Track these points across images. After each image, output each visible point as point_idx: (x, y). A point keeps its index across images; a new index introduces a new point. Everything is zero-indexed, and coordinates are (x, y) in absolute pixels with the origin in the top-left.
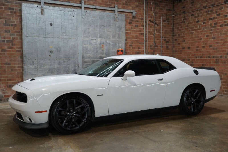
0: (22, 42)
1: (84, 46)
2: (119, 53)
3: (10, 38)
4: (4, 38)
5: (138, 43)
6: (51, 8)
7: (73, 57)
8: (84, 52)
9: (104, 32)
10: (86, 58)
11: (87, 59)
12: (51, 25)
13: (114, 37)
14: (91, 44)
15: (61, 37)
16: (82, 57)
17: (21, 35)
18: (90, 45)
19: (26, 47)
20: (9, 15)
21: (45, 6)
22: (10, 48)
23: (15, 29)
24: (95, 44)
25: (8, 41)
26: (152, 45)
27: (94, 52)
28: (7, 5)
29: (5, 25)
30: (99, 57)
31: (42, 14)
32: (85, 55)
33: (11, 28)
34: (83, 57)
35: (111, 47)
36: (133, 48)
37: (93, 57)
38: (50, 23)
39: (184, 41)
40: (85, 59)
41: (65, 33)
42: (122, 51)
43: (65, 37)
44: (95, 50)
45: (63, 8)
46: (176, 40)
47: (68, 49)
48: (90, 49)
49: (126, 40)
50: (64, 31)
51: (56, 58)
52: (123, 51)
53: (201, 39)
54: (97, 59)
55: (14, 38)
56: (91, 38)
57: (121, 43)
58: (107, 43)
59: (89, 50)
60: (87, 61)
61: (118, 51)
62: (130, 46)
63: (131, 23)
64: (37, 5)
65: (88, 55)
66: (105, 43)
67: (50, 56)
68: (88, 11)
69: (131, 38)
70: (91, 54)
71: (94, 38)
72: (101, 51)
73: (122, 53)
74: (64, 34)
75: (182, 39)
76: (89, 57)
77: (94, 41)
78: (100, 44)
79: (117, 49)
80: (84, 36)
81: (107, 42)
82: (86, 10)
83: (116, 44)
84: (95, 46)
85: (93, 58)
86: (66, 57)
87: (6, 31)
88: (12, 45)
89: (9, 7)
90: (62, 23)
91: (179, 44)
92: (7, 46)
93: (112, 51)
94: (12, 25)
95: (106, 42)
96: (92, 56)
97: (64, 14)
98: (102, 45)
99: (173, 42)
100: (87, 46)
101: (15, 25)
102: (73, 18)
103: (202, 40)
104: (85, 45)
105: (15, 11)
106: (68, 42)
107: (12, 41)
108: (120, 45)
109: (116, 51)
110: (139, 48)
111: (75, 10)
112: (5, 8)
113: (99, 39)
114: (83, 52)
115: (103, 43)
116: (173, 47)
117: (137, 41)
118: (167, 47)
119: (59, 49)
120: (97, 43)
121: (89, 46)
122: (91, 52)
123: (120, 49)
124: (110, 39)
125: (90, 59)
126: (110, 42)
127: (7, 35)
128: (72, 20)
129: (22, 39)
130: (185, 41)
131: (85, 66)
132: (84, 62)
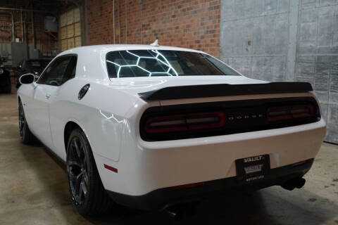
1: (302, 25)
4: (208, 28)
8: (301, 38)
10: (303, 53)
11: (305, 55)
15: (263, 14)
25: (211, 32)
27: (322, 36)
30: (334, 48)
32: (303, 45)
34: (298, 51)
37: (319, 51)
40: (302, 55)
41: (270, 4)
43: (270, 12)
48: (314, 31)
50: (268, 1)
51: (255, 53)
55: (215, 26)
56: (317, 5)
59: (311, 33)
60: (305, 58)
65: (308, 45)
67: (247, 50)
71: (325, 3)
74: (269, 7)
76: (310, 50)
77: (326, 10)
84: (327, 21)
86: (268, 52)
87: (210, 18)
88: (214, 36)
92: (209, 39)
96: (318, 47)
100: (308, 24)
106: (273, 21)
107: (214, 31)
114: (299, 39)
121: (311, 24)
122: (315, 39)
125: (311, 55)
127: (210, 23)
131: (300, 70)
132: (298, 61)
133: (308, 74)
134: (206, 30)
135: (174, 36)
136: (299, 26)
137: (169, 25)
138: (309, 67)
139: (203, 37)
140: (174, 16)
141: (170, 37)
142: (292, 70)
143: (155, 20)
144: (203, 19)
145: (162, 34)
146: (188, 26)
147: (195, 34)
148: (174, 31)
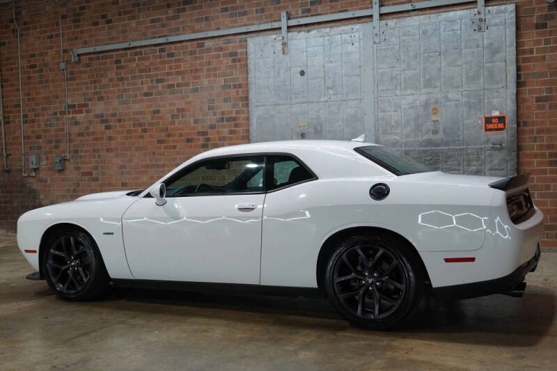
0: (248, 119)
1: (381, 115)
2: (491, 126)
3: (232, 112)
4: (223, 113)
6: (303, 34)
9: (439, 70)
12: (302, 73)
13: (472, 79)
14: (400, 107)
17: (247, 105)
18: (395, 111)
19: (255, 127)
20: (231, 67)
21: (290, 34)
22: (232, 132)
23: (240, 95)
24: (412, 107)
25: (228, 120)
27: (408, 128)
28: (227, 48)
29: (224, 87)
30: (424, 141)
31: (284, 53)
32: (384, 138)
33: (233, 92)
35: (463, 110)
36: (551, 107)
37: (406, 144)
38: (299, 69)
41: (333, 87)
42: (501, 119)
43: (333, 98)
44: (413, 124)
45: (327, 30)
47: (340, 126)
48: (397, 122)
49: (519, 84)
50: (329, 83)
52: (507, 120)
55: (237, 112)
56: (398, 92)
57: (499, 96)
58: (450, 100)
59: (393, 124)
61: (488, 120)
62: (538, 100)
63: (544, 26)
64: (274, 36)
65: (392, 137)
66: (442, 100)
68: (391, 22)
69: (542, 75)
70: (398, 136)
71: (409, 92)
72: (429, 125)
73: (501, 126)
74: (331, 92)
76: (395, 144)
77: (410, 99)
78: (426, 105)
79: (483, 115)
80: (380, 88)
81: (450, 96)
82: (383, 22)
83: (481, 102)
84: (412, 111)
87: (226, 100)
88: (236, 125)
89: (230, 50)
90: (326, 65)
92: (226, 130)
93: (466, 122)
94: (235, 86)
95: (447, 98)
96: (403, 140)
97: (331, 44)
98: (432, 107)
100: (389, 113)
101: (240, 86)
102: (350, 48)
104: (382, 111)
105: (239, 57)
106: (339, 108)
107: (235, 119)
108: (495, 101)
109: (482, 122)
111: (357, 27)
112: (225, 56)
113: (423, 90)
114: (378, 131)
115: (437, 102)
119: (319, 128)
120: (418, 102)
121: (393, 114)
122: (399, 131)
123: (497, 113)
124: (458, 87)
126: (458, 97)
127: (226, 107)
128: (349, 54)
129: (248, 112)
134: (219, 116)
135: (150, 124)
137: (136, 107)
139: (213, 127)
140: (146, 94)
141: (140, 125)
143: (101, 99)
144: (212, 101)
145: (119, 120)
146: (183, 110)
147: (196, 121)
148: (149, 117)
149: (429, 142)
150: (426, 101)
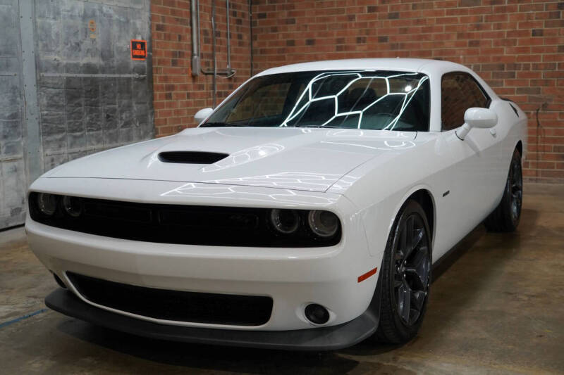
1: (38, 21)
2: (137, 52)
5: (177, 20)
7: (8, 66)
8: (40, 44)
10: (46, 71)
11: (49, 75)
14: (58, 13)
16: (34, 66)
18: (54, 18)
24: (72, 17)
26: (208, 28)
27: (69, 46)
30: (84, 65)
32: (45, 57)
34: (38, 67)
35: (115, 29)
36: (165, 37)
37: (68, 68)
39: (293, 22)
40: (45, 75)
42: (143, 44)
44: (73, 40)
46: (262, 16)
48: (57, 35)
49: (151, 8)
52: (146, 47)
53: (351, 18)
54: (80, 73)
57: (140, 18)
58: (104, 15)
59: (53, 36)
60: (50, 81)
61: (134, 44)
65: (52, 57)
66: (98, 13)
70: (59, 56)
72: (86, 44)
73: (143, 53)
75: (284, 15)
76: (57, 67)
77: (68, 4)
78: (85, 17)
79: (130, 39)
81: (104, 9)
83: (128, 21)
84: (71, 22)
85: (67, 72)
91: (275, 30)
93: (119, 44)
95: (101, 11)
96: (65, 62)
98: (89, 19)
99: (252, 24)
100: (48, 21)
103: (357, 20)
104: (40, 16)
108: (138, 23)
109: (130, 46)
110: (180, 38)
114: (37, 45)
115: (94, 15)
116: (253, 38)
117: (173, 12)
118: (240, 37)
120: (77, 11)
121: (52, 22)
122: (59, 48)
123: (139, 39)
125: (58, 75)
126: (111, 12)
130: (296, 21)
131: (45, 101)
132: (41, 84)
133: (57, 106)
136: (35, 22)
138: (57, 95)
142: (32, 102)
149: (89, 68)
150: (85, 12)
